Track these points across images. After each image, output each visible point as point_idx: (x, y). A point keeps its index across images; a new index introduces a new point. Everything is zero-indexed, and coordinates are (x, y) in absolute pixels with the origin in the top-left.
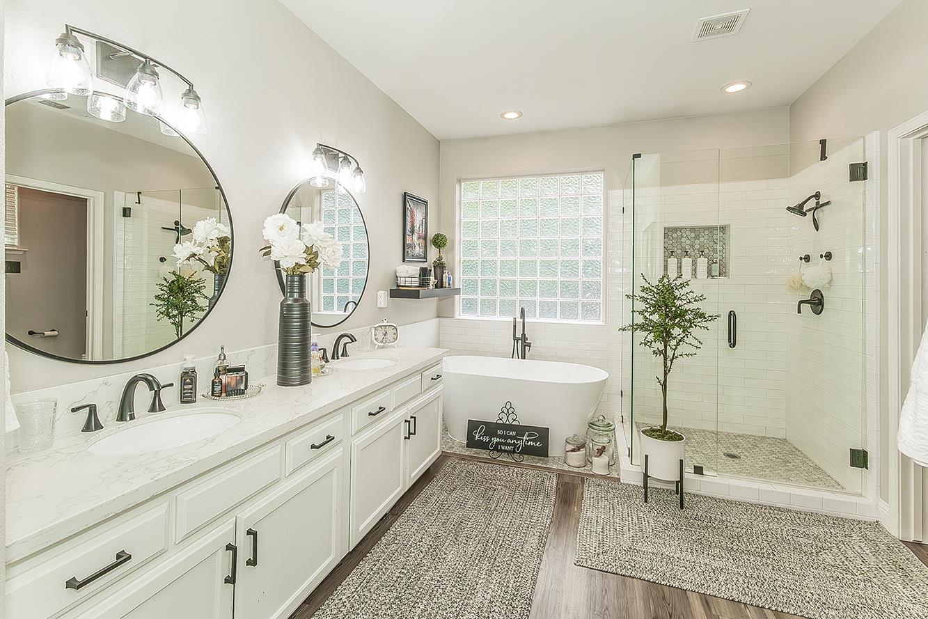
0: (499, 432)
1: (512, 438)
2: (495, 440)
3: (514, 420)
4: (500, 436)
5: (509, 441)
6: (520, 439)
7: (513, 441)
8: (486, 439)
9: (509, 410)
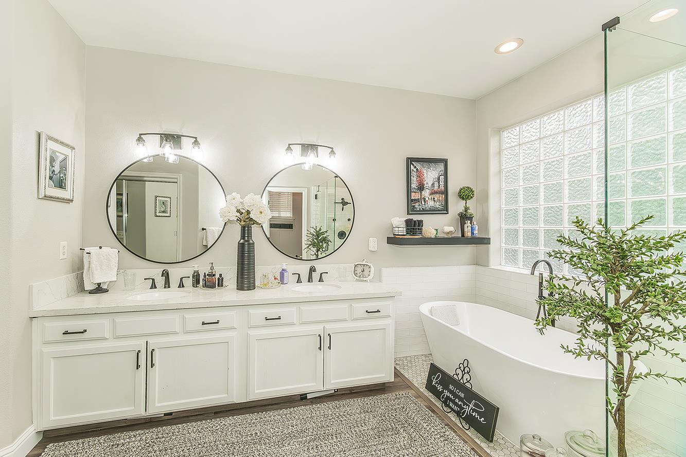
0: (451, 387)
1: (461, 399)
2: (447, 393)
3: (468, 382)
4: (451, 392)
5: (457, 400)
6: (467, 405)
7: (460, 403)
8: (440, 388)
9: (465, 367)
